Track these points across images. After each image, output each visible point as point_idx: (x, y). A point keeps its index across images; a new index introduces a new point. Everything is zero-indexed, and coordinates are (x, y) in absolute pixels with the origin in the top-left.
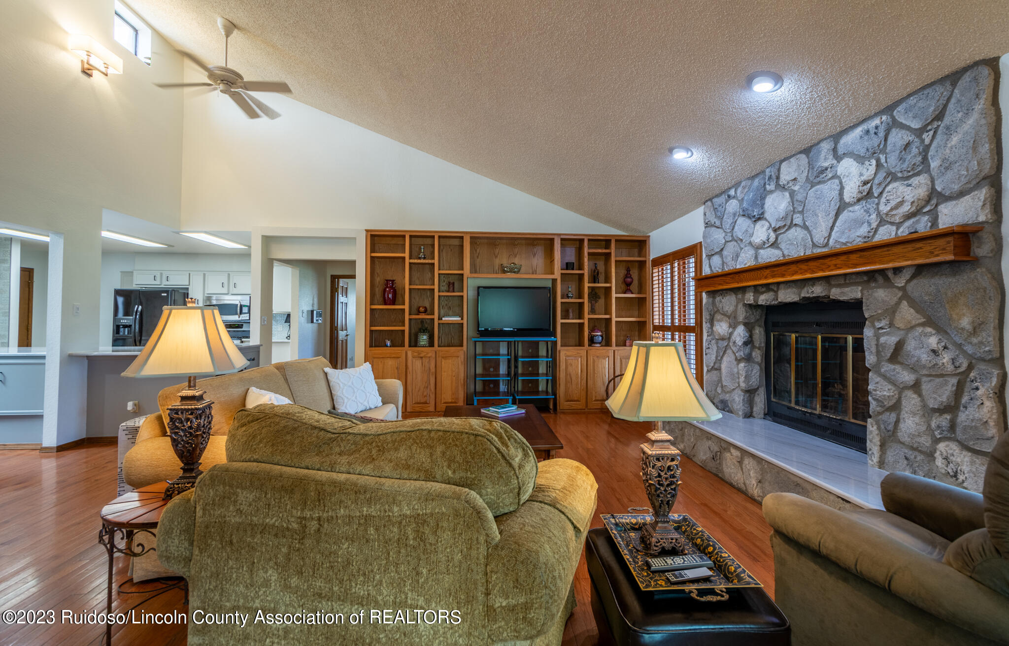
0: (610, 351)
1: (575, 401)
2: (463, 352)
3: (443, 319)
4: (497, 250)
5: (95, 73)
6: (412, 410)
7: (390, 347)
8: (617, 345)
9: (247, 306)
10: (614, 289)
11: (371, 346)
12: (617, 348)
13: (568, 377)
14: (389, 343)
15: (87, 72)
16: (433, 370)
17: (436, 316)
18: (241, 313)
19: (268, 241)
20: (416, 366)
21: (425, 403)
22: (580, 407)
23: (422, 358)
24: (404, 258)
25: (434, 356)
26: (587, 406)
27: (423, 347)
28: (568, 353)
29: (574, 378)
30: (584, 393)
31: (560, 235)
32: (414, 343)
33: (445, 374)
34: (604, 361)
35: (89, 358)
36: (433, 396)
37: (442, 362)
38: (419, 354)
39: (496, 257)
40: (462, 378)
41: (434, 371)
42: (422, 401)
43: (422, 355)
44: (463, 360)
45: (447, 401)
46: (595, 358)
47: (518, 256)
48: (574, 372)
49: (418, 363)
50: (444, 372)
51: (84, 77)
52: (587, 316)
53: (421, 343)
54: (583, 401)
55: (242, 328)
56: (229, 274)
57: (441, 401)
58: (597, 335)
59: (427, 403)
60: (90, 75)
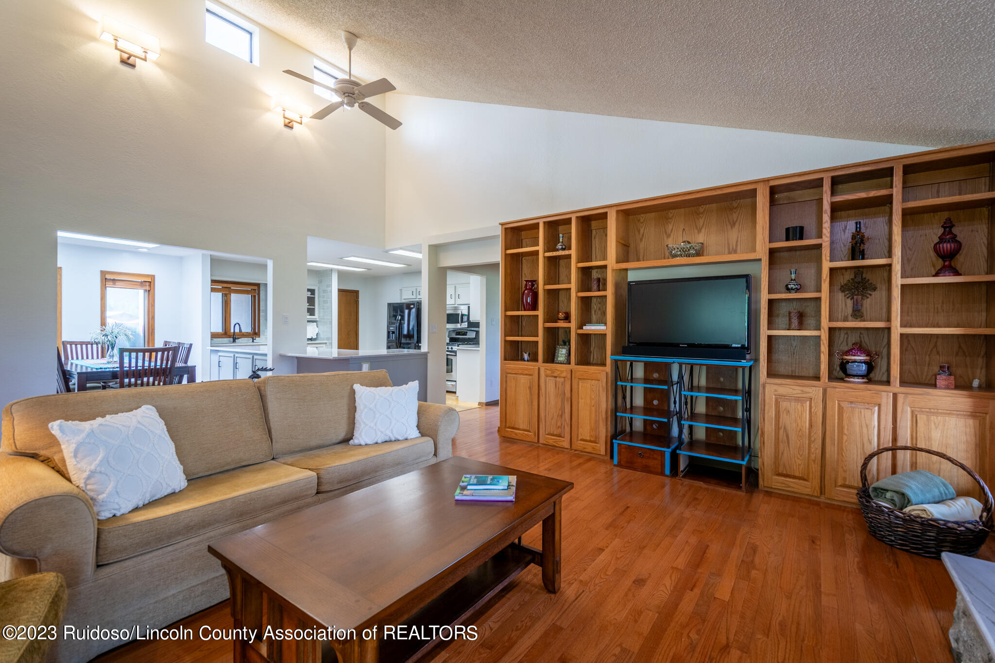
0: (885, 396)
1: (794, 477)
2: (605, 373)
3: (584, 328)
4: (670, 227)
5: (295, 125)
6: (545, 442)
7: (528, 361)
8: (903, 383)
9: (466, 315)
10: (897, 268)
11: (505, 359)
12: (904, 390)
13: (781, 432)
14: (526, 356)
15: (289, 126)
16: (568, 394)
17: (573, 325)
18: (462, 322)
19: (436, 250)
20: (550, 387)
21: (560, 436)
22: (808, 491)
23: (556, 377)
24: (536, 253)
25: (569, 376)
26: (822, 491)
27: (561, 363)
28: (782, 390)
29: (793, 436)
30: (815, 468)
31: (767, 180)
32: (551, 358)
33: (583, 401)
34: (868, 412)
35: (299, 359)
36: (567, 429)
37: (578, 385)
38: (553, 372)
39: (668, 236)
40: (604, 410)
41: (569, 396)
42: (555, 433)
43: (555, 375)
44: (604, 385)
45: (585, 438)
46: (845, 405)
47: (703, 230)
48: (794, 425)
49: (551, 383)
50: (582, 399)
51: (287, 130)
52: (825, 323)
53: (559, 359)
54: (816, 482)
55: (466, 335)
56: (456, 287)
57: (578, 437)
58: (855, 361)
59: (561, 437)
60: (292, 128)
